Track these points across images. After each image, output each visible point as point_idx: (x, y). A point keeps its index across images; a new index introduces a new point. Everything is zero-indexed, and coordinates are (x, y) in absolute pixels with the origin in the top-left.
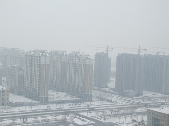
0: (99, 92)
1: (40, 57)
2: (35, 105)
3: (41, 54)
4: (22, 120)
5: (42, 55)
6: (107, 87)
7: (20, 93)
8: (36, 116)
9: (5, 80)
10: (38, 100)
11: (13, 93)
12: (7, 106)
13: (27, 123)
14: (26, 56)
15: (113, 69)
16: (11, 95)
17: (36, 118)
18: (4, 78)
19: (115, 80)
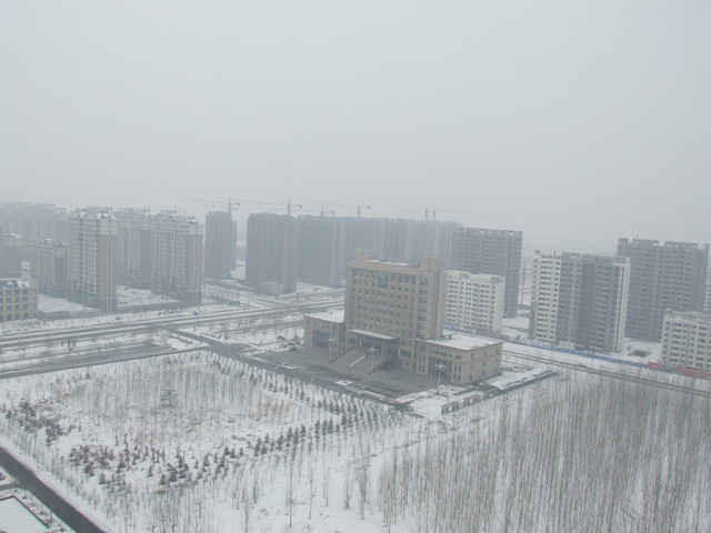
0: (216, 287)
1: (98, 221)
2: (90, 315)
3: (99, 215)
4: (66, 345)
5: (103, 217)
6: (229, 277)
7: (59, 294)
8: (94, 337)
9: (29, 269)
10: (96, 306)
11: (46, 294)
12: (33, 320)
13: (77, 352)
14: (70, 219)
15: (241, 243)
16: (41, 297)
17: (94, 341)
18: (25, 265)
19: (244, 263)
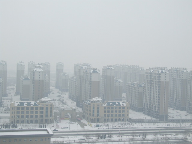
1: (160, 74)
2: (154, 122)
3: (160, 71)
4: (141, 136)
5: (162, 72)
7: (139, 110)
8: (156, 134)
9: (125, 97)
10: (157, 118)
11: (133, 109)
12: (127, 122)
13: (147, 140)
14: (146, 73)
16: (131, 111)
17: (155, 135)
18: (124, 95)
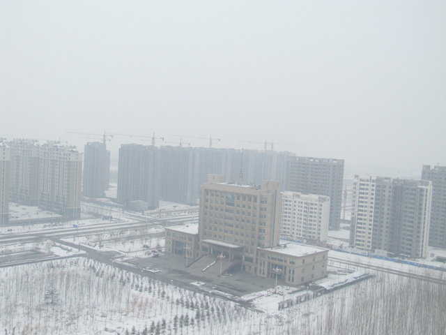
0: (92, 205)
6: (104, 196)
15: (114, 168)
19: (116, 185)
